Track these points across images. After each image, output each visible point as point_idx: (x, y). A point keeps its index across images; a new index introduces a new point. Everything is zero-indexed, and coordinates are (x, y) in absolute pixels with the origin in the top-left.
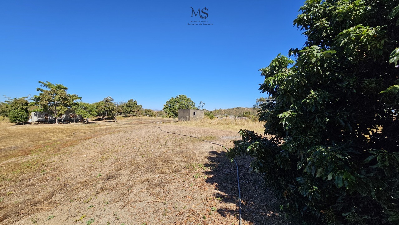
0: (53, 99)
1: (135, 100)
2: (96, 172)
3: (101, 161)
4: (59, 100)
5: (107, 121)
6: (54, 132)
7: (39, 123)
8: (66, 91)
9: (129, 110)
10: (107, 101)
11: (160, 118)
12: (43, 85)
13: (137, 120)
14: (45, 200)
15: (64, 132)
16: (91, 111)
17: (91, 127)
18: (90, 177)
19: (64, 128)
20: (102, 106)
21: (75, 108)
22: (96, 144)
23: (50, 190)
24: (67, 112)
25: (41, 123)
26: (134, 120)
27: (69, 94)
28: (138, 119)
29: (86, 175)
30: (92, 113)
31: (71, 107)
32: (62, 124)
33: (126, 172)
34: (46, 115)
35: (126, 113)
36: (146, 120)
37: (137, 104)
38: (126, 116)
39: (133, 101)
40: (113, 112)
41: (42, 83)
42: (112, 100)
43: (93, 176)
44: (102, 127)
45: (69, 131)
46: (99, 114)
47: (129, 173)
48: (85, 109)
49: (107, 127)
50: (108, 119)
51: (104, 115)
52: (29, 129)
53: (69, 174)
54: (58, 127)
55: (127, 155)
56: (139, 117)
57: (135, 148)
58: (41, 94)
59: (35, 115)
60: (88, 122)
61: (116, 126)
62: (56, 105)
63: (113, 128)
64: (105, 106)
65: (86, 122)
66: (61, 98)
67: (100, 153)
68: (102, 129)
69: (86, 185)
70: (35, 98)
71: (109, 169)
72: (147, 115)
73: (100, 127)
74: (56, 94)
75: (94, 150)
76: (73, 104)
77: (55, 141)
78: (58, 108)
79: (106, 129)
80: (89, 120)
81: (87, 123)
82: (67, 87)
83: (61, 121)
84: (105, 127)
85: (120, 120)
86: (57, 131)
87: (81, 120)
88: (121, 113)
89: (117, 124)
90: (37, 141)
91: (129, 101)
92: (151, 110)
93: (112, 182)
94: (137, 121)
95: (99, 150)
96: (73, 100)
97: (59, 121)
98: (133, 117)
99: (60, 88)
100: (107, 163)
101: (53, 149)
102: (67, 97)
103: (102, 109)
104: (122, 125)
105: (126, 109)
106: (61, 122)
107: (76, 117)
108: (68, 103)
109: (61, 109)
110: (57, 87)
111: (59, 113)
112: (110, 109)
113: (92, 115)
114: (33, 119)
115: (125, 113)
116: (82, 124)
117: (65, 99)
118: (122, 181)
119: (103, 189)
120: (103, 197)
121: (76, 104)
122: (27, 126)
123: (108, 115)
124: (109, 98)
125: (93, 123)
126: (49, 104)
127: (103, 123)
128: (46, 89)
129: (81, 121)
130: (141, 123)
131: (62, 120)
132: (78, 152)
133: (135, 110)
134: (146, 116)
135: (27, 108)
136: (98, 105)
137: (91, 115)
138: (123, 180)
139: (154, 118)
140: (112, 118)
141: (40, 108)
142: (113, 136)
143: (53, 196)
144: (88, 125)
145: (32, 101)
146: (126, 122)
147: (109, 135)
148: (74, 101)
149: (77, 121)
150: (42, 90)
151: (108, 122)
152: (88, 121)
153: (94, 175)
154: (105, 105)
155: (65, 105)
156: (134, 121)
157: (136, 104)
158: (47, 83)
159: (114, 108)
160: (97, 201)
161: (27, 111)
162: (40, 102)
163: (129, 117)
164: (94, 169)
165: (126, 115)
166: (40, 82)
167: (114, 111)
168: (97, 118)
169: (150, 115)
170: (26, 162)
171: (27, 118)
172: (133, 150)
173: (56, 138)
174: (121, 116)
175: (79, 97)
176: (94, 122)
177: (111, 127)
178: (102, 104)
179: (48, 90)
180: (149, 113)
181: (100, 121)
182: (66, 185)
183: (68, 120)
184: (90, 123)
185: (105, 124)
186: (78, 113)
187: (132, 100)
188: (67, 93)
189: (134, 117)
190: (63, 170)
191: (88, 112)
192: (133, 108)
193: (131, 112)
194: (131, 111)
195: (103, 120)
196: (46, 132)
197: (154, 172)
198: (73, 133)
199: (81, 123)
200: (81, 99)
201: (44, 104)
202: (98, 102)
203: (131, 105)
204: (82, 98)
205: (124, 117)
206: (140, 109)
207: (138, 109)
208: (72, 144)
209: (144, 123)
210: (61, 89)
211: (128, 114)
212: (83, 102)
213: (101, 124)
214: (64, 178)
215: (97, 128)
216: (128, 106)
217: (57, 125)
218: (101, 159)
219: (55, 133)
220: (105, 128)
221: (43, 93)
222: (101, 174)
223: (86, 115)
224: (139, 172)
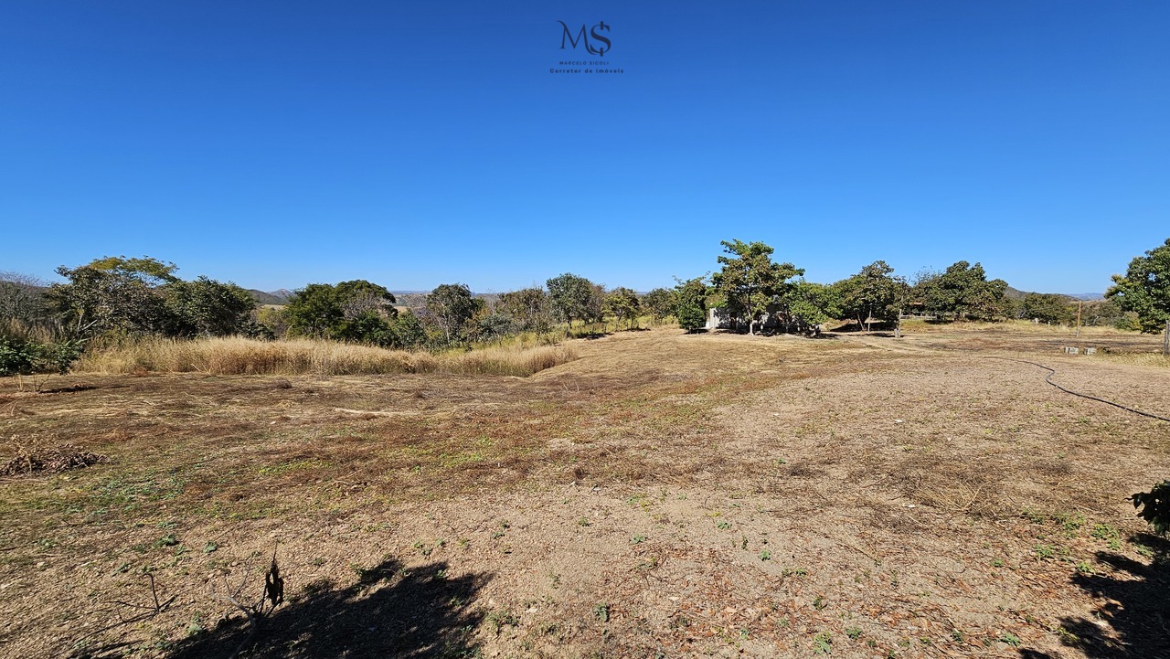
0: (744, 279)
1: (978, 265)
2: (778, 454)
3: (799, 435)
4: (756, 279)
5: (873, 332)
6: (743, 353)
7: (722, 332)
8: (769, 256)
9: (952, 301)
10: (870, 275)
11: (1100, 330)
12: (728, 249)
13: (979, 336)
14: (686, 471)
15: (762, 355)
16: (826, 304)
17: (823, 348)
18: (763, 459)
19: (764, 346)
20: (858, 291)
21: (788, 297)
22: (809, 393)
23: (697, 460)
24: (772, 308)
25: (724, 332)
26: (966, 332)
27: (777, 264)
28: (987, 331)
29: (759, 454)
30: (829, 311)
31: (781, 295)
32: (761, 337)
33: (839, 472)
34: (733, 315)
35: (939, 309)
36: (1021, 335)
37: (983, 279)
38: (939, 321)
39: (969, 268)
40: (888, 307)
41: (727, 244)
42: (889, 270)
43: (769, 458)
44: (851, 351)
45: (773, 355)
46: (848, 314)
47: (846, 476)
48: (812, 298)
49: (868, 350)
50: (874, 326)
51: (864, 317)
52: (704, 343)
53: (733, 443)
54: (753, 343)
55: (865, 436)
56: (990, 325)
57: (899, 421)
58: (724, 270)
59: (716, 314)
60: (819, 335)
61: (896, 351)
62: (751, 291)
63: (881, 357)
64: (865, 291)
65: (814, 334)
66: (760, 274)
67: (808, 415)
68: (852, 355)
69: (749, 470)
70: (715, 279)
71: (806, 455)
72: (1032, 317)
73: (846, 351)
74: (750, 265)
75: (798, 407)
76: (783, 287)
77: (743, 373)
78: (753, 298)
79: (863, 357)
80: (822, 327)
81: (815, 337)
82: (771, 247)
83: (760, 329)
84: (862, 351)
85: (913, 334)
86: (750, 352)
87: (801, 327)
88: (921, 308)
89: (899, 345)
90: (713, 370)
91: (949, 270)
92: (1057, 297)
93: (798, 482)
94: (977, 339)
95: (808, 408)
96: (783, 278)
97: (756, 328)
98: (966, 324)
99: (757, 250)
100: (810, 441)
101: (729, 390)
102: (772, 271)
103: (855, 299)
104: (917, 349)
105: (939, 296)
106: (759, 332)
107: (790, 319)
108: (773, 285)
109: (759, 299)
110: (752, 250)
111: (756, 309)
112: (879, 298)
113: (829, 315)
114: (713, 322)
115: (933, 309)
116: (803, 338)
117: (767, 277)
118: (819, 488)
119: (774, 489)
120: (763, 500)
121: (790, 287)
122: (703, 337)
123: (874, 316)
124: (879, 266)
125: (831, 336)
126: (738, 289)
127: (859, 340)
128: (734, 257)
129: (802, 331)
130: (996, 346)
131: (762, 327)
132: (766, 405)
133: (977, 299)
134: (1028, 322)
135: (704, 299)
136: (845, 288)
137: (825, 317)
138: (821, 485)
139: (1064, 328)
140: (887, 325)
141: (721, 299)
142: (862, 379)
143: (697, 470)
144: (818, 341)
145: (711, 284)
146: (934, 341)
147: (853, 374)
148: (787, 281)
149: (792, 330)
150: (725, 261)
151: (874, 338)
152: (818, 331)
153: (772, 457)
154: (866, 286)
155: (768, 292)
156: (966, 338)
157: (980, 275)
158: (735, 244)
159: (892, 295)
160: (752, 502)
161: (703, 306)
162: (724, 287)
163: (951, 322)
164: (778, 447)
165: (939, 317)
166: (723, 243)
167: (891, 303)
168: (844, 323)
169: (1045, 319)
170: (687, 405)
171: (704, 321)
172: (891, 426)
173: (745, 368)
174: (922, 318)
175: (796, 268)
176: (835, 335)
177: (880, 354)
178: (859, 283)
179: (737, 257)
180: (1045, 309)
181: (851, 333)
182: (721, 461)
183: (773, 328)
184: (824, 336)
185: (864, 342)
186: (794, 311)
187: (964, 265)
188: (772, 263)
189: (971, 326)
190: (728, 433)
191: (819, 307)
192: (967, 291)
193: (958, 307)
194: (958, 302)
195: (860, 329)
196: (730, 351)
197: (908, 495)
198: (781, 359)
199: (801, 335)
200: (801, 275)
201: (729, 291)
202: (847, 277)
203: (960, 283)
204: (804, 270)
205: (933, 322)
206: (998, 296)
207: (988, 294)
208: (766, 384)
209: (1008, 345)
210: (760, 253)
211: (947, 314)
212: (807, 282)
213: (851, 343)
214: (724, 447)
215: (837, 351)
216: (947, 287)
217: (751, 339)
218: (801, 429)
219: (746, 356)
220: (860, 354)
221: (727, 266)
222: (786, 460)
223: (813, 314)
224: (868, 482)
